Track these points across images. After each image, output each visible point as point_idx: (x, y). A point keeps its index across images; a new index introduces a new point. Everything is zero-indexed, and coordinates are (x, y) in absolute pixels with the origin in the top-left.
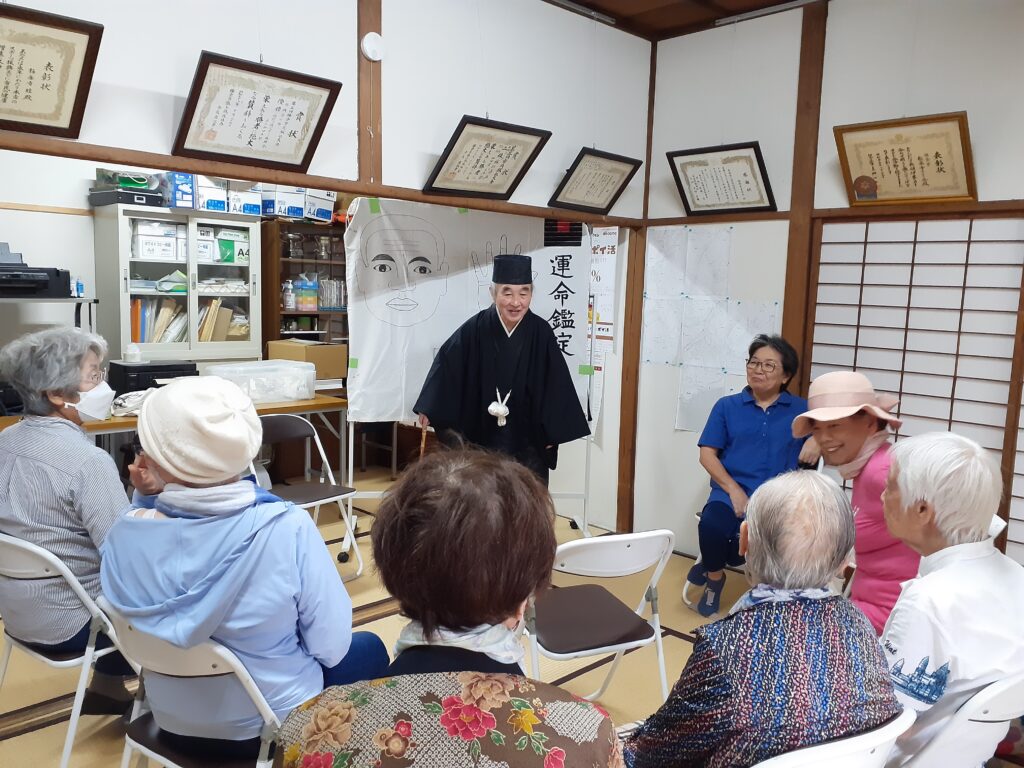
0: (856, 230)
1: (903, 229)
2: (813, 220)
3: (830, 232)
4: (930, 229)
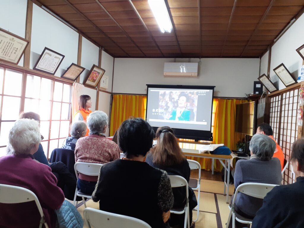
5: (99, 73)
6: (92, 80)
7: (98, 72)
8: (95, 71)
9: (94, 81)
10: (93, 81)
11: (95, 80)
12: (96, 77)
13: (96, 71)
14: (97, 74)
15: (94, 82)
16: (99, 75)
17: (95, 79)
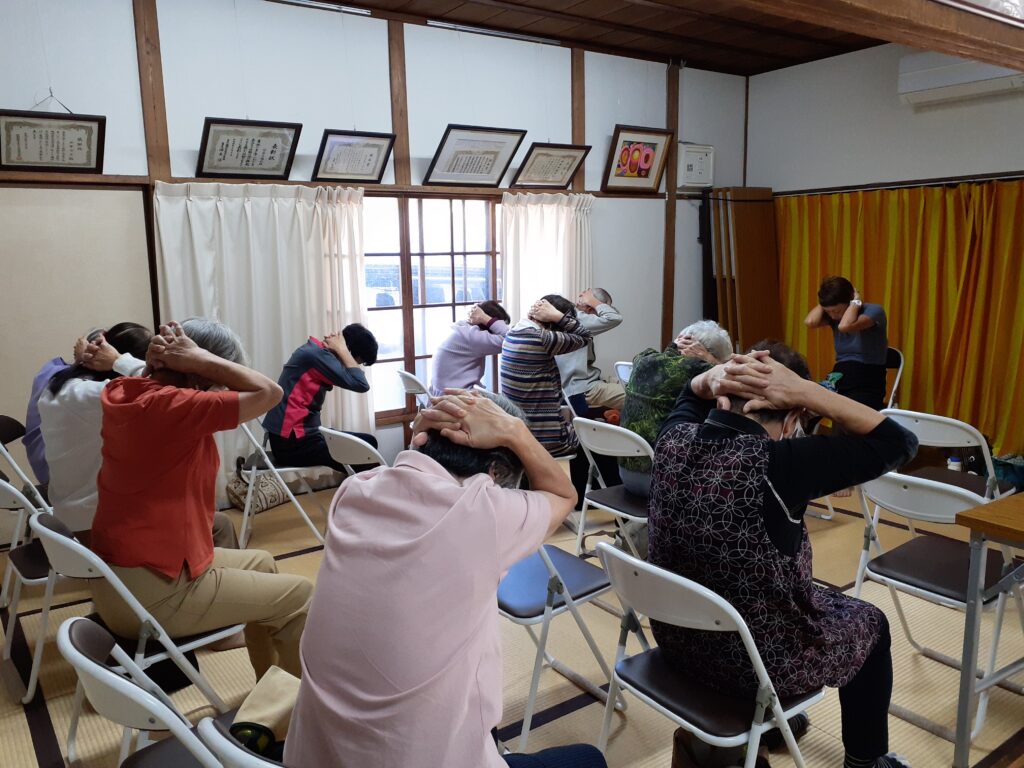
5: (653, 146)
6: (632, 172)
7: (645, 144)
8: (632, 143)
9: (643, 173)
10: (640, 175)
11: (648, 171)
12: (646, 161)
13: (639, 143)
14: (649, 151)
15: (646, 176)
16: (654, 149)
17: (644, 166)
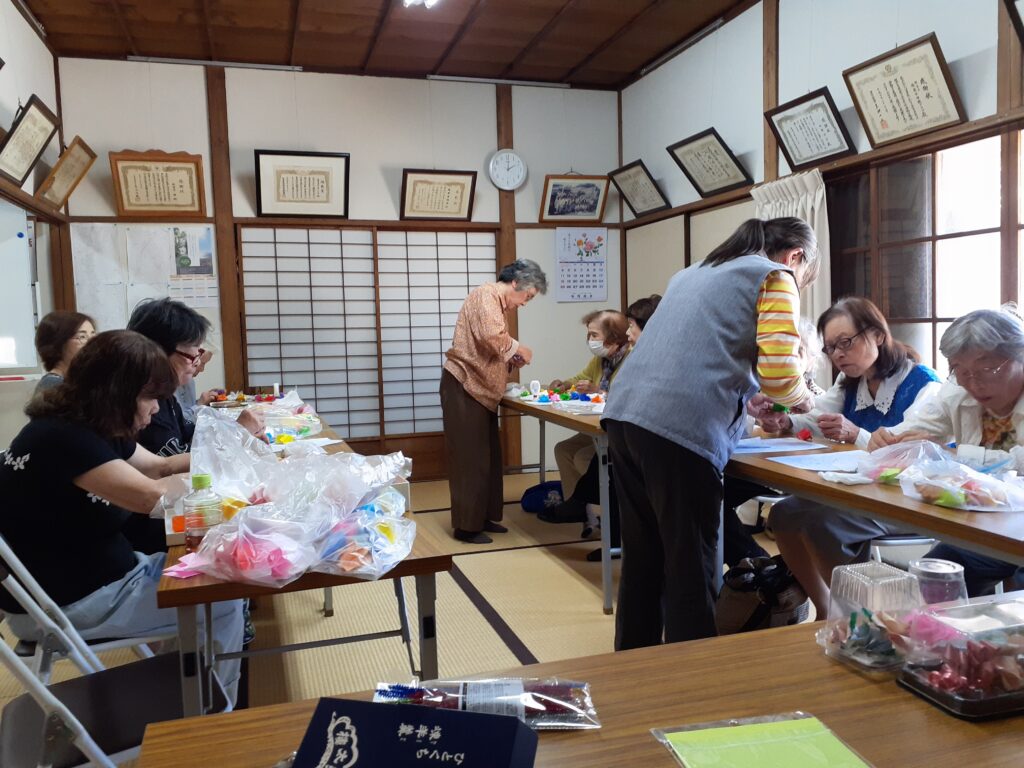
0: (266, 234)
1: (300, 234)
2: (235, 225)
3: (247, 234)
4: (317, 235)
